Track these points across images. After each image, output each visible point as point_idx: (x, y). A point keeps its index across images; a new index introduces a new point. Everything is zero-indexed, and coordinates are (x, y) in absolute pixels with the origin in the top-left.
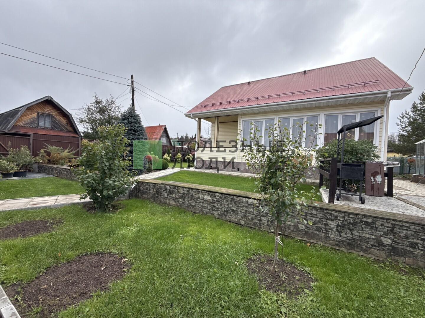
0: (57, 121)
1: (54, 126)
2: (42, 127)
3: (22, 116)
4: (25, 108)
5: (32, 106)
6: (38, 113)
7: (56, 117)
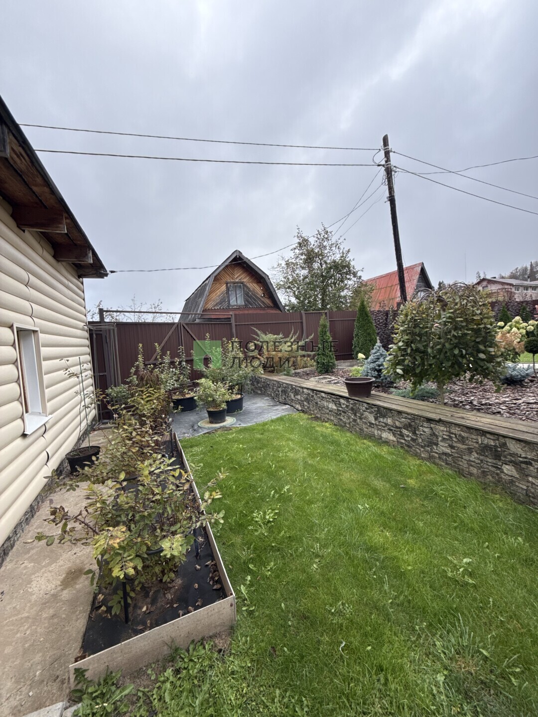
0: (250, 291)
1: (248, 301)
2: (234, 306)
3: (211, 293)
4: (212, 278)
5: (219, 274)
6: (227, 284)
7: (248, 285)
